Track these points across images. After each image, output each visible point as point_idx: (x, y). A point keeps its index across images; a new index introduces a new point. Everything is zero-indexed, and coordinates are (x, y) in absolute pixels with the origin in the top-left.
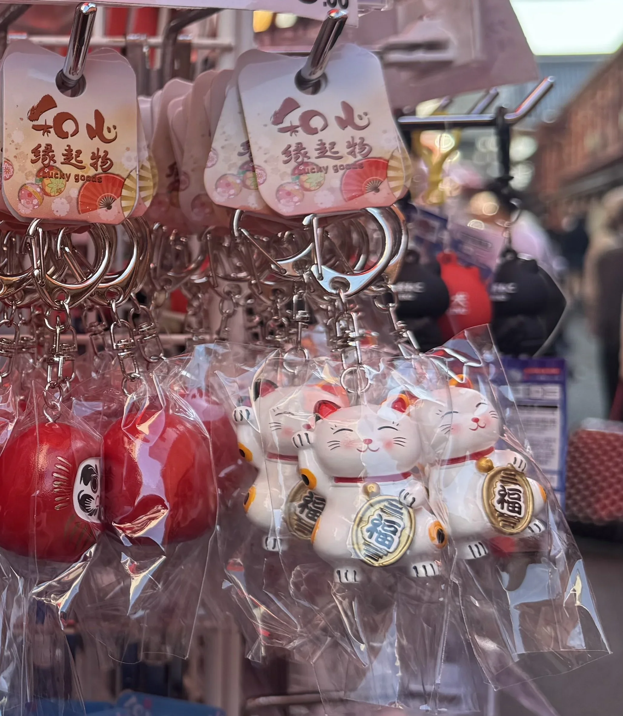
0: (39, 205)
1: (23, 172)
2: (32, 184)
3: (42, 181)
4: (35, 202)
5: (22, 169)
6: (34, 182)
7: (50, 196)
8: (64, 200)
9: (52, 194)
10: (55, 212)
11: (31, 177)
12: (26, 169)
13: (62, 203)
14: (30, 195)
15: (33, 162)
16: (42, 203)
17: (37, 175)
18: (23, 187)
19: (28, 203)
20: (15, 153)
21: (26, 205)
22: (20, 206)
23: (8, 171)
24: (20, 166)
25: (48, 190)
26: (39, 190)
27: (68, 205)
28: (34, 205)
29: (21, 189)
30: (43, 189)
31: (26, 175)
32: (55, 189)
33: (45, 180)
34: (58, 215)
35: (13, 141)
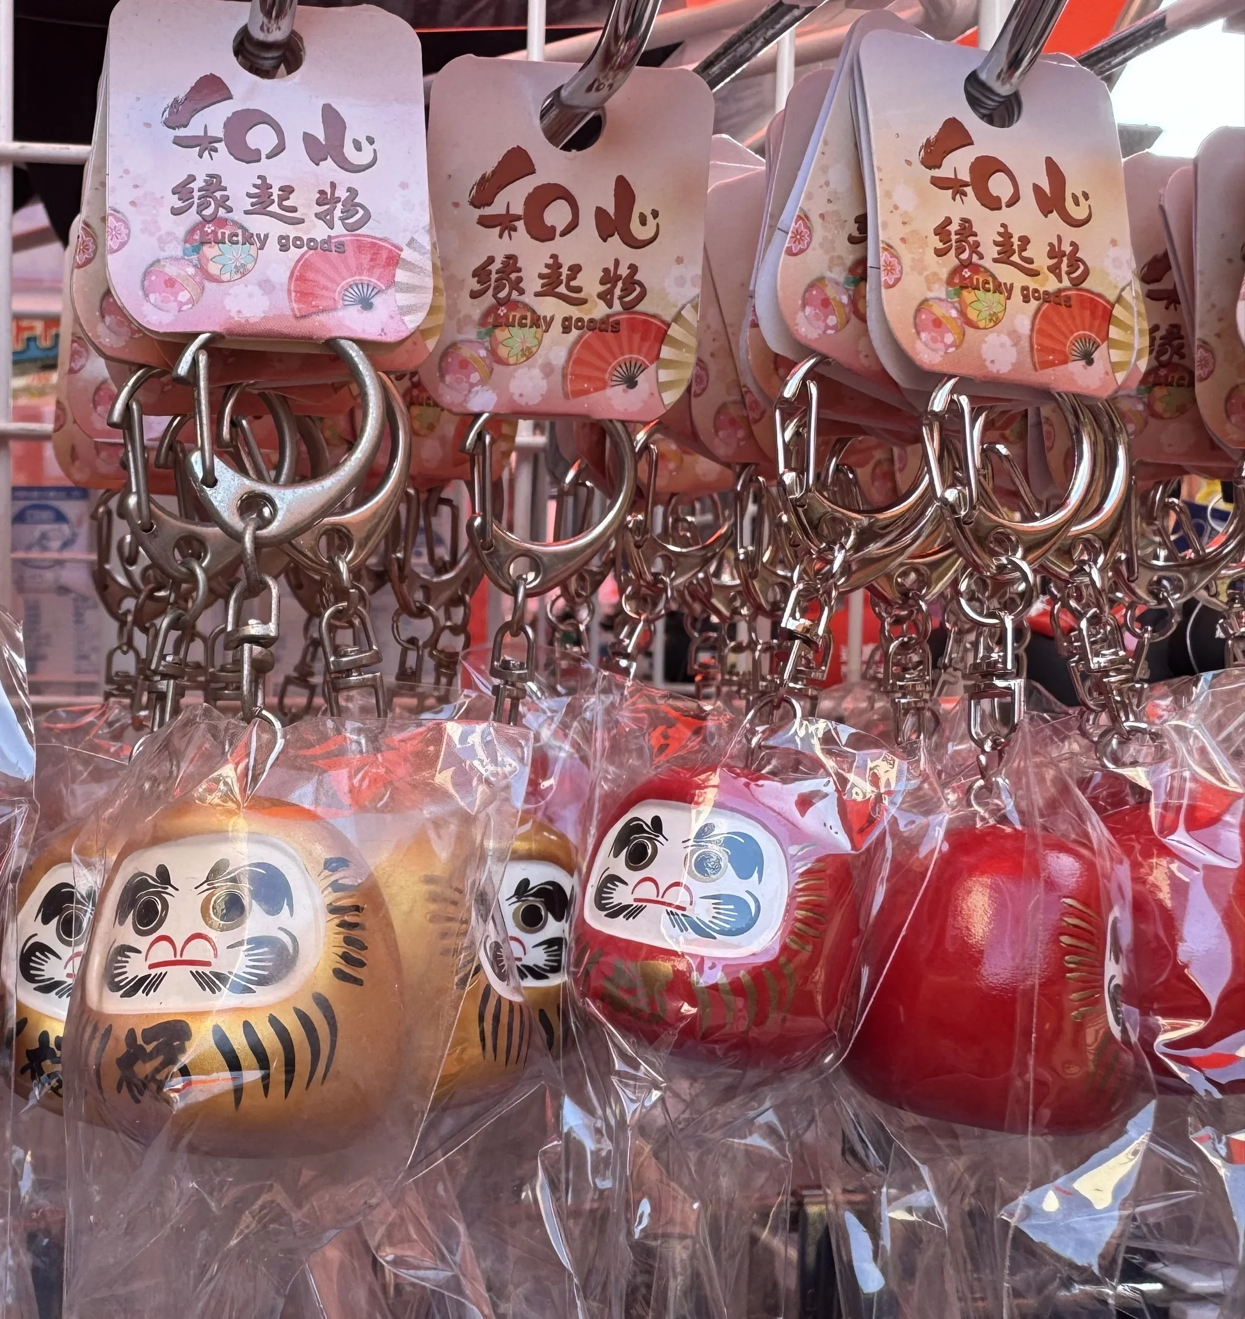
0: (957, 345)
1: (920, 274)
2: (941, 300)
3: (959, 295)
4: (949, 338)
5: (919, 266)
6: (943, 295)
7: (978, 328)
8: (1005, 339)
9: (982, 324)
10: (988, 363)
11: (936, 286)
12: (925, 268)
13: (1002, 345)
14: (937, 323)
15: (940, 253)
16: (962, 341)
17: (950, 282)
18: (923, 305)
19: (934, 340)
20: (903, 231)
21: (931, 344)
22: (919, 346)
23: (890, 269)
24: (913, 259)
25: (972, 314)
26: (954, 313)
27: (1014, 350)
28: (948, 347)
29: (918, 310)
30: (962, 313)
31: (927, 279)
32: (985, 314)
33: (965, 293)
34: (993, 369)
35: (896, 207)
